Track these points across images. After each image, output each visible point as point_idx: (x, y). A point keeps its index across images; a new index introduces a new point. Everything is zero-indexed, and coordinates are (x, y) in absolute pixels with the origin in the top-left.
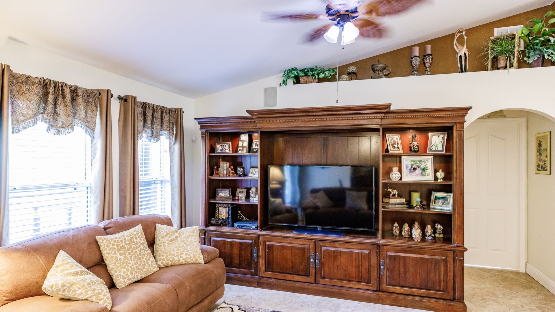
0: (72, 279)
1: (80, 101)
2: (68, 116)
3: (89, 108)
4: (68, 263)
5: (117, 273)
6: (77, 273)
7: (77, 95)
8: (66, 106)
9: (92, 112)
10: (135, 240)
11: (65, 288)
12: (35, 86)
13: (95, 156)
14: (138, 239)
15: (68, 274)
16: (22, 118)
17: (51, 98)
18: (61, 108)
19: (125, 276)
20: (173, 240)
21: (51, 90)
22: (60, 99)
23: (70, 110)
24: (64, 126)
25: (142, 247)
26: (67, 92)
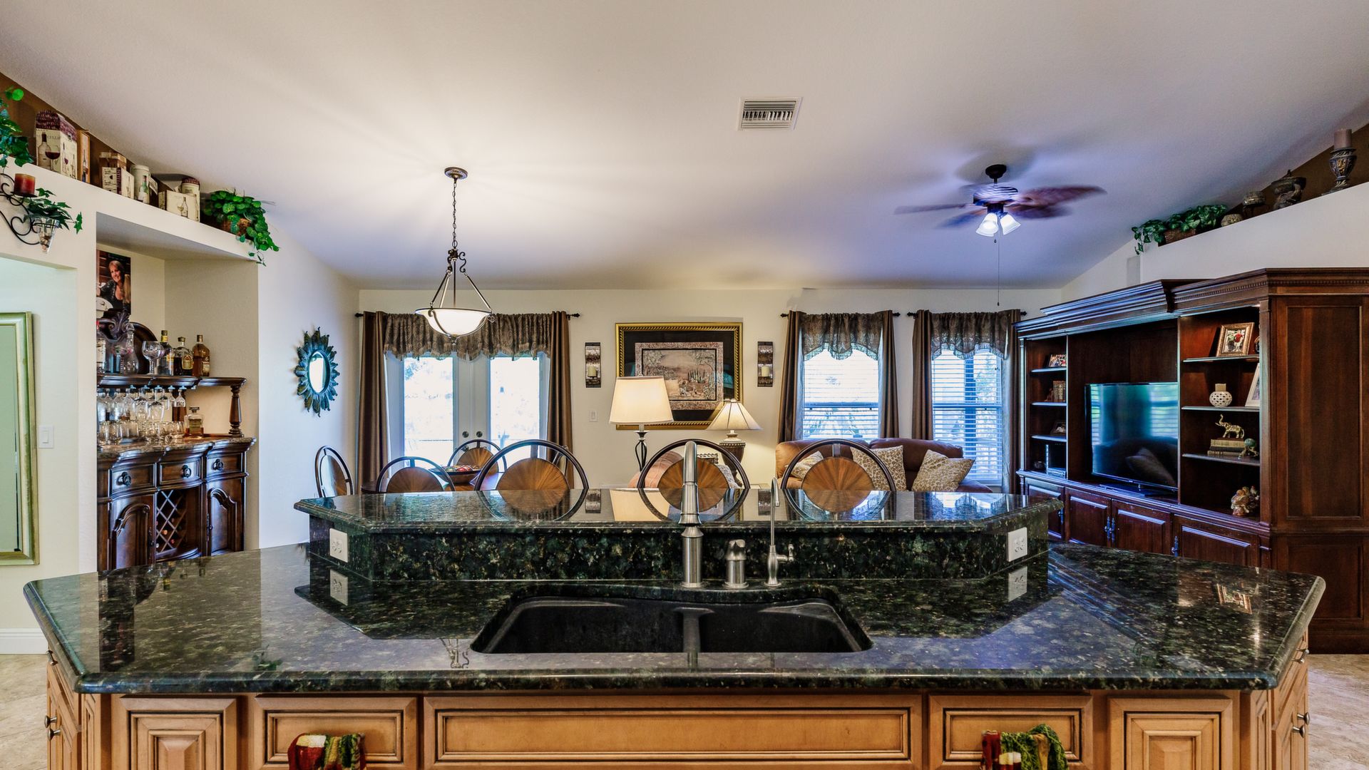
1: (860, 327)
2: (847, 342)
3: (871, 331)
7: (858, 322)
8: (846, 334)
9: (874, 335)
10: (886, 458)
12: (819, 322)
14: (890, 458)
16: (812, 349)
17: (832, 329)
20: (934, 467)
21: (832, 322)
22: (841, 329)
23: (850, 337)
24: (843, 351)
25: (892, 465)
26: (847, 320)
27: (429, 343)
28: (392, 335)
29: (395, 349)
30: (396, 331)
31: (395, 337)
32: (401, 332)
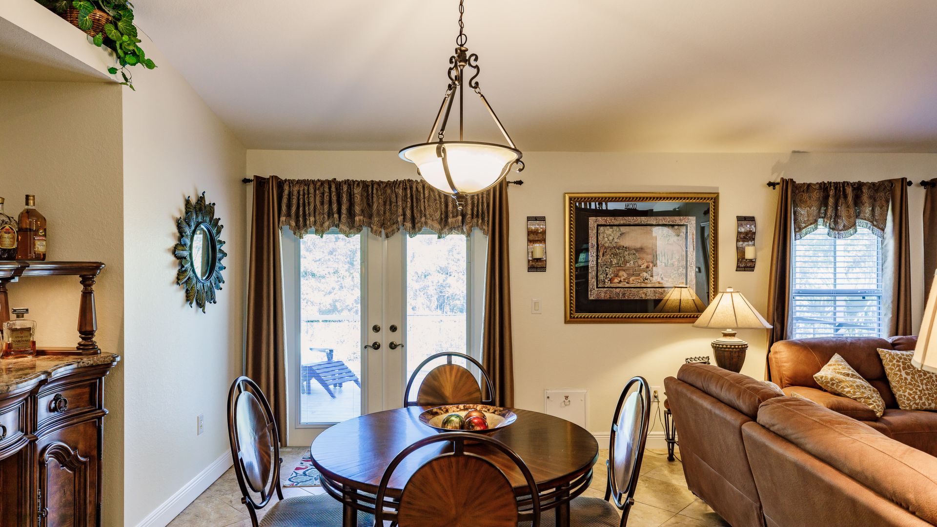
0: (842, 377)
1: (865, 198)
2: (849, 217)
3: (878, 203)
4: (841, 365)
5: (901, 393)
6: (848, 375)
7: (862, 192)
8: (848, 207)
9: (881, 208)
11: (834, 382)
12: (815, 192)
13: (886, 260)
15: (838, 373)
16: (803, 225)
17: (831, 201)
18: (842, 209)
19: (910, 398)
21: (832, 193)
22: (841, 201)
23: (852, 211)
24: (846, 228)
26: (849, 191)
27: (336, 216)
28: (289, 206)
29: (293, 223)
30: (295, 201)
31: (294, 209)
32: (301, 202)
